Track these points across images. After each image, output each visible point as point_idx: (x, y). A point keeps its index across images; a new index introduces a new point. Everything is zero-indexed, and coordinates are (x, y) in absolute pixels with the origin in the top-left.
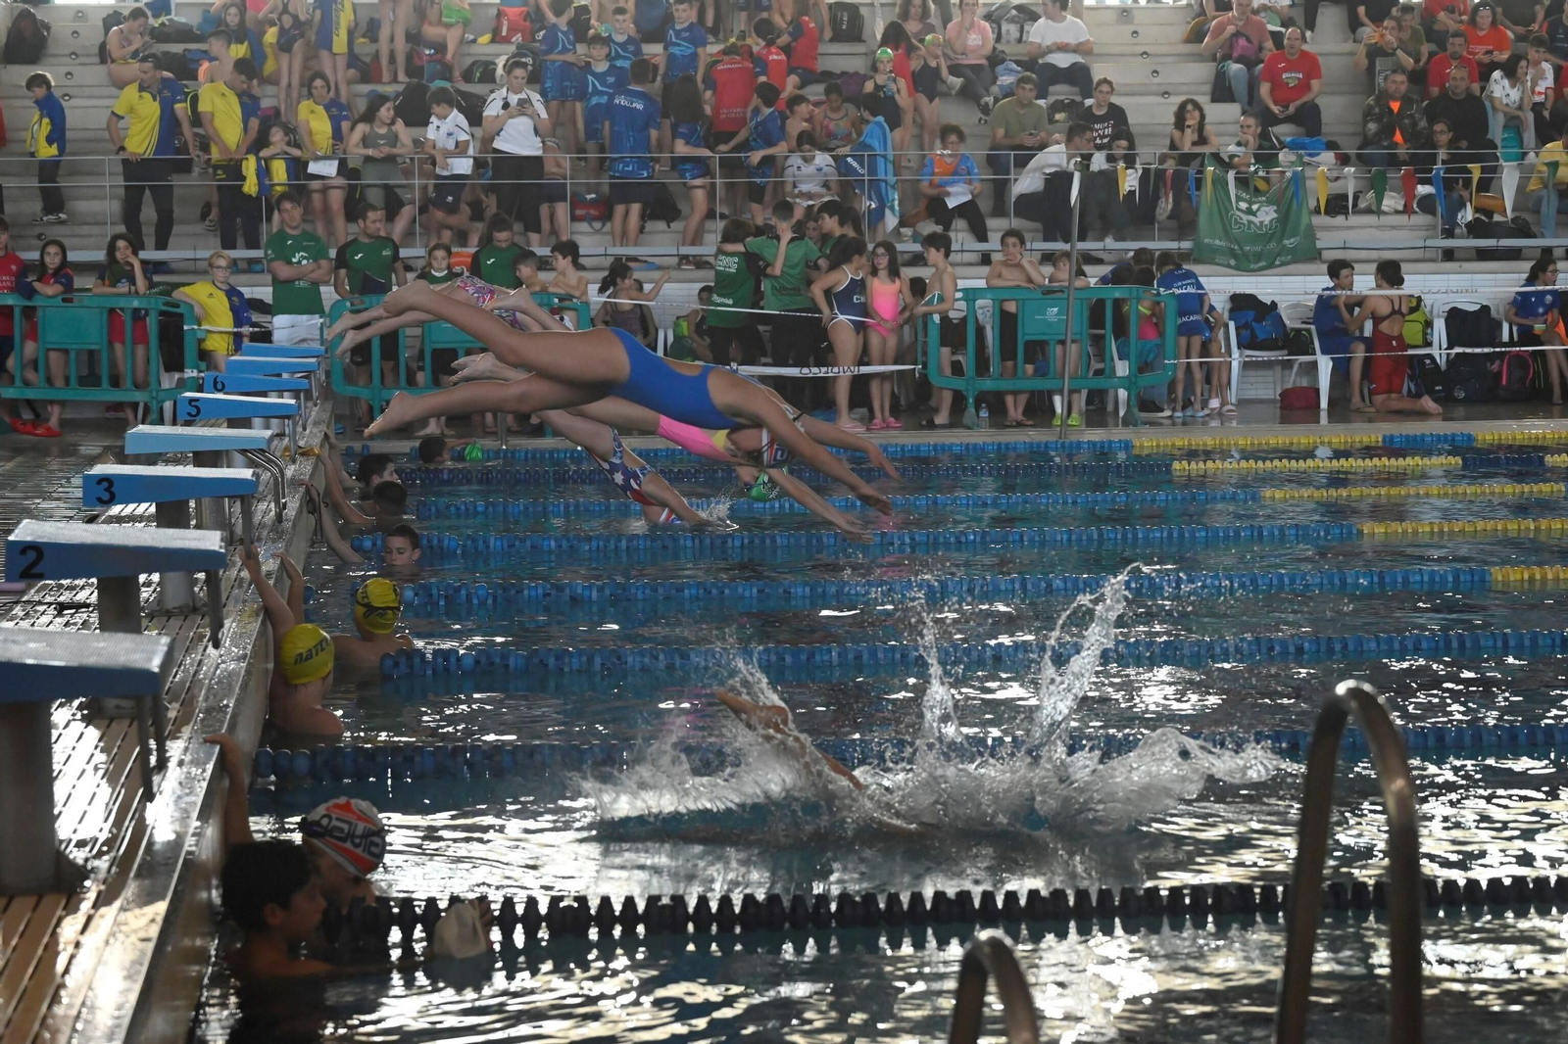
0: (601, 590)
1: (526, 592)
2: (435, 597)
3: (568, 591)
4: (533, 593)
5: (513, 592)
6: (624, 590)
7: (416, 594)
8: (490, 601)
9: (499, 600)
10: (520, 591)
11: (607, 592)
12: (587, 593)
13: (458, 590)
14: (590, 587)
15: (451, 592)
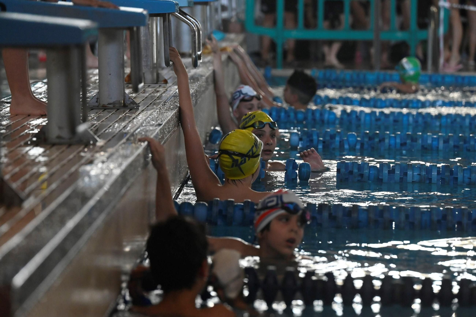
0: (446, 141)
1: (387, 141)
2: (315, 142)
3: (420, 141)
4: (392, 142)
5: (377, 140)
6: (465, 142)
7: (301, 139)
8: (358, 147)
9: (366, 146)
10: (382, 140)
11: (451, 143)
12: (435, 143)
13: (333, 137)
14: (438, 139)
15: (328, 138)
